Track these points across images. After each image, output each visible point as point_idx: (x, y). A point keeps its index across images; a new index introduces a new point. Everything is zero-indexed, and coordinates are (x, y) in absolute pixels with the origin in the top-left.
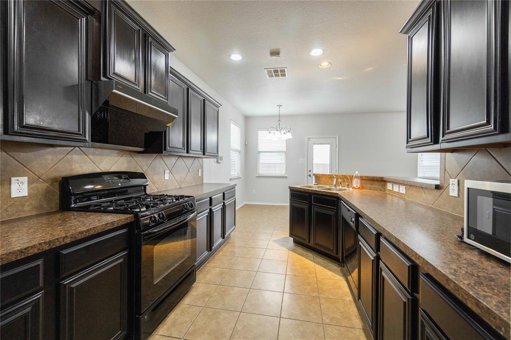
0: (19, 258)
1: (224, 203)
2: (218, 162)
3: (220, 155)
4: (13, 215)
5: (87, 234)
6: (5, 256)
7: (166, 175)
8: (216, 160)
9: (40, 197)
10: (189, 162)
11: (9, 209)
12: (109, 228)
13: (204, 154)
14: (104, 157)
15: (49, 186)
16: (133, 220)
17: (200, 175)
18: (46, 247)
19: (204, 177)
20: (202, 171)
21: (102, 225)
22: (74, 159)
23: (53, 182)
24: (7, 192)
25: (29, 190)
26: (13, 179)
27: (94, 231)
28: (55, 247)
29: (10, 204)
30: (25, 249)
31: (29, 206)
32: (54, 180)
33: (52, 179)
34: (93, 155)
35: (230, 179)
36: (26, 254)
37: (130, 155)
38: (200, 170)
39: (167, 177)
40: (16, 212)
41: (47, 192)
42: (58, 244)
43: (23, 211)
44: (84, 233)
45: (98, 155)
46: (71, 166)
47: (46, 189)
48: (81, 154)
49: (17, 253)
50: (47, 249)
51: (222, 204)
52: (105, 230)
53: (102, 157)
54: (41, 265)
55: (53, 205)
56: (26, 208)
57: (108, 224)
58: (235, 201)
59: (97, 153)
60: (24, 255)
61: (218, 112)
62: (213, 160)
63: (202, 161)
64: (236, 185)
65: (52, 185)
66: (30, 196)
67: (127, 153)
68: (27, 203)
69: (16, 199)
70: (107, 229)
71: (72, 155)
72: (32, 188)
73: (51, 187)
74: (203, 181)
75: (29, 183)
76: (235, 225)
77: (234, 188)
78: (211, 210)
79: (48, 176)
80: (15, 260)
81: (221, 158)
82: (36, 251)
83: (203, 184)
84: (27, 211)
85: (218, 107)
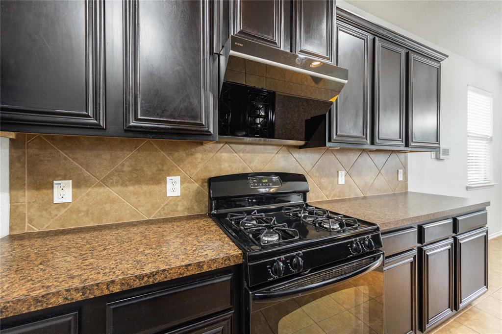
0: (33, 309)
1: (455, 239)
2: (438, 158)
3: (443, 145)
4: (169, 214)
5: (151, 280)
6: (11, 303)
7: (339, 178)
8: (433, 154)
9: (191, 197)
10: (380, 159)
11: (166, 208)
12: (193, 273)
13: (407, 145)
14: (256, 154)
15: (200, 187)
16: (241, 261)
17: (401, 178)
18: (78, 297)
19: (408, 182)
20: (405, 174)
21: (179, 268)
22: (223, 157)
23: (203, 183)
24: (164, 191)
25: (181, 190)
26: (168, 178)
27: (163, 276)
28: (93, 297)
29: (166, 203)
30: (43, 296)
31: (182, 206)
32: (203, 181)
33: (203, 180)
34: (243, 153)
35: (467, 188)
36: (45, 305)
37: (288, 150)
38: (401, 171)
39: (342, 180)
40: (171, 211)
41: (198, 193)
42: (98, 293)
43: (177, 211)
44: (146, 279)
45: (248, 152)
46: (220, 165)
47: (197, 190)
48: (230, 152)
49: (30, 302)
50: (80, 299)
51: (451, 241)
52: (185, 275)
53: (253, 154)
54: (72, 323)
55: (203, 207)
56: (180, 208)
57: (190, 265)
58: (486, 237)
59: (248, 149)
60: (42, 305)
61: (439, 70)
62: (428, 156)
63: (406, 158)
64: (488, 204)
65: (202, 186)
66: (183, 196)
67: (284, 148)
68: (180, 203)
69: (170, 198)
70: (188, 274)
71: (221, 153)
72: (184, 188)
73: (201, 188)
74: (406, 188)
75: (182, 182)
76: (486, 284)
77: (484, 209)
78: (420, 250)
79: (199, 176)
80: (27, 311)
81: (446, 152)
82: (61, 301)
83: (406, 193)
84: (181, 211)
85: (438, 61)
